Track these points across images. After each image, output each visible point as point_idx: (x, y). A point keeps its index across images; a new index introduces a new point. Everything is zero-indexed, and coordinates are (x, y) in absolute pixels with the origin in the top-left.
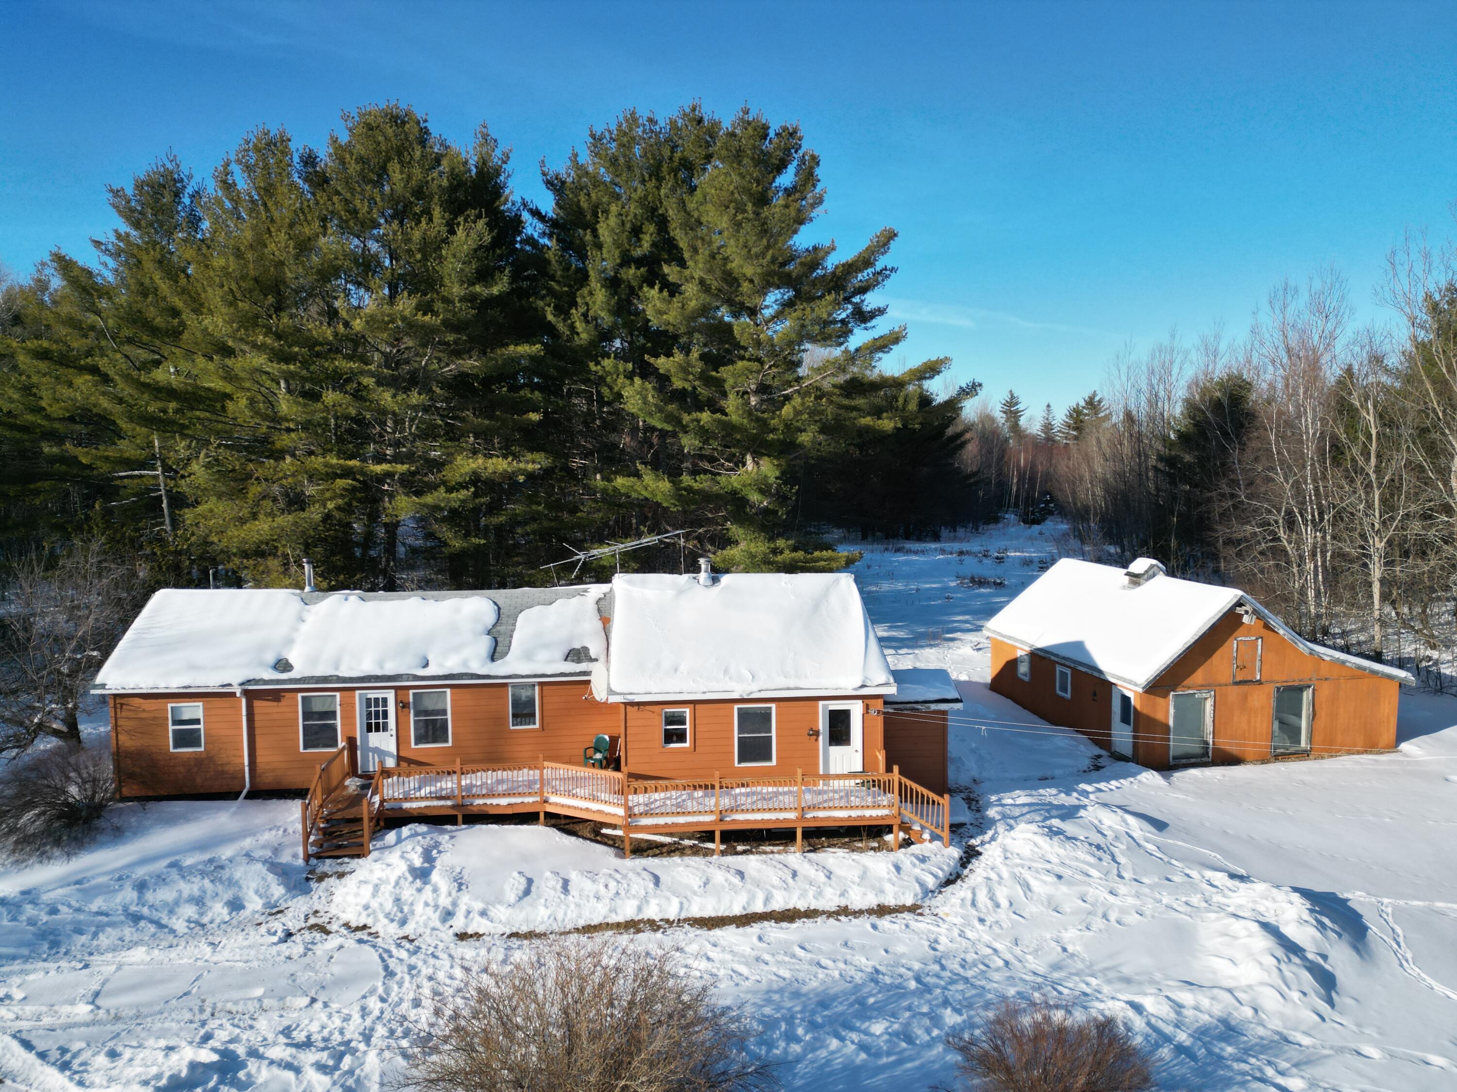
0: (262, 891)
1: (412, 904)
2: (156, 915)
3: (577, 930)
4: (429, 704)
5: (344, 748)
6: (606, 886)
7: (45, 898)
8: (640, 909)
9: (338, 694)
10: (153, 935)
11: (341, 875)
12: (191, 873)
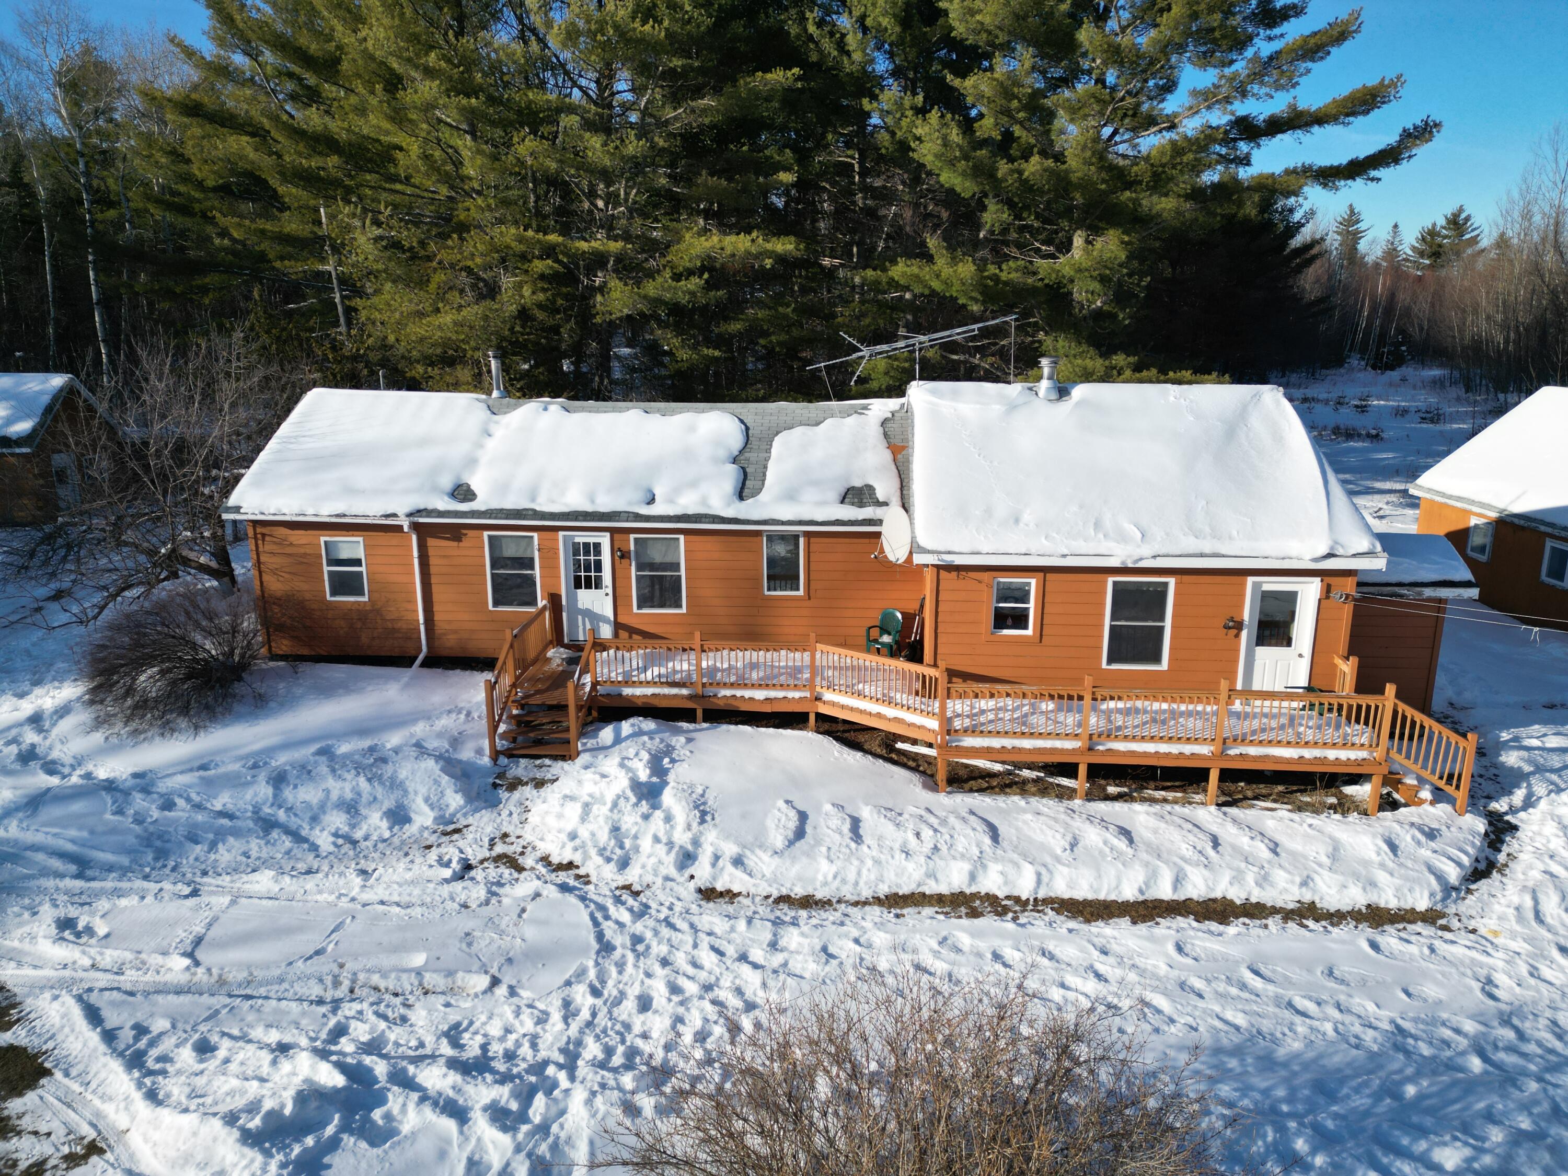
0: (434, 799)
1: (636, 837)
2: (294, 822)
3: (878, 901)
4: (657, 555)
5: (544, 608)
6: (918, 835)
7: (163, 786)
8: (973, 877)
9: (535, 535)
10: (288, 852)
11: (539, 784)
12: (344, 765)
